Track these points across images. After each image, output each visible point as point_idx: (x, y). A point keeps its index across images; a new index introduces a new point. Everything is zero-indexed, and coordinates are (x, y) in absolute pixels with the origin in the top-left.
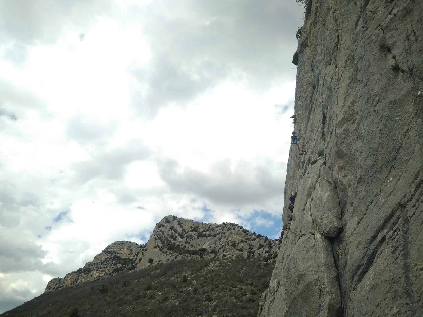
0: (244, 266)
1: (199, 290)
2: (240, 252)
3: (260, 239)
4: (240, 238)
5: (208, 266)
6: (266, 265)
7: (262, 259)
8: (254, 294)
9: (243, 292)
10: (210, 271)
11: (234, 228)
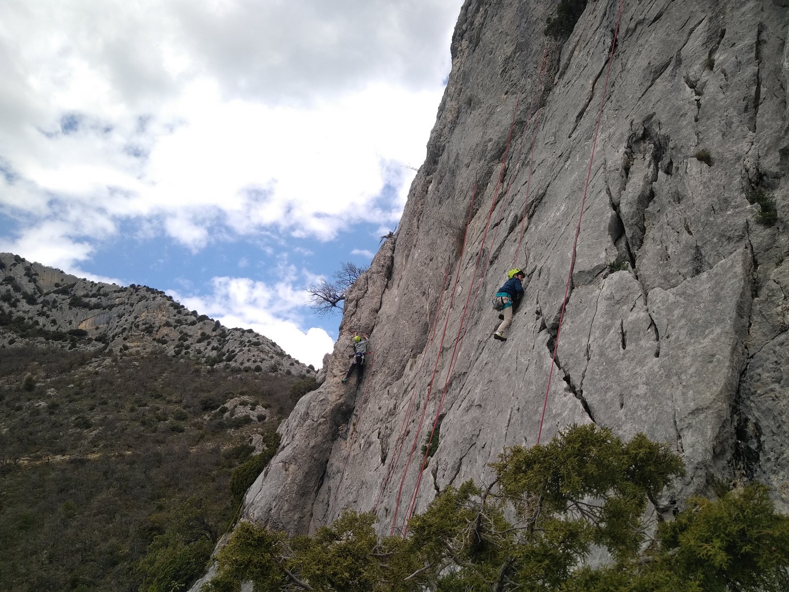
0: (166, 369)
1: (61, 406)
2: (161, 344)
3: (205, 324)
4: (165, 318)
5: (88, 364)
6: (211, 372)
7: (203, 362)
8: (183, 419)
9: (160, 415)
10: (89, 374)
11: (154, 298)
